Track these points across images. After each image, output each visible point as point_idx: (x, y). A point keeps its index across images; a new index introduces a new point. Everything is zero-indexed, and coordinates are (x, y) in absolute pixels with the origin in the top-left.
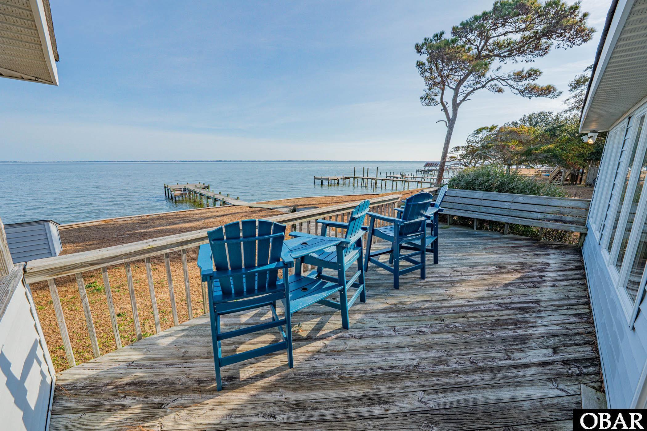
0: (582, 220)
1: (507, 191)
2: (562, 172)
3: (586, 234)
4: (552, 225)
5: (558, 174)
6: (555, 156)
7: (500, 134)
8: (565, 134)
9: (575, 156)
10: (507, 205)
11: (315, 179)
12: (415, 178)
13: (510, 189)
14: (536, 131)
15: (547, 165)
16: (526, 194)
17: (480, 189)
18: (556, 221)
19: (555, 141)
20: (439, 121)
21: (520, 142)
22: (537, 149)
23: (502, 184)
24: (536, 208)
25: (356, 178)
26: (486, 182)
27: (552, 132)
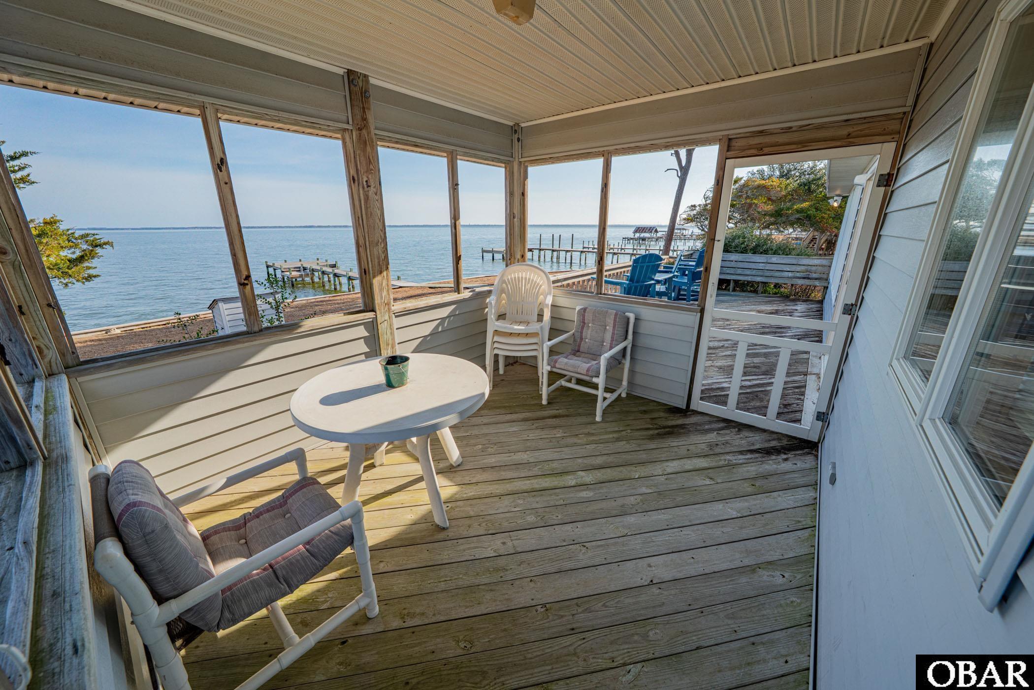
0: (825, 276)
1: (761, 253)
2: (816, 238)
3: (827, 287)
4: (800, 282)
5: (812, 241)
6: (809, 217)
7: (747, 189)
8: (821, 190)
9: (830, 217)
10: (761, 266)
11: (483, 251)
12: (623, 249)
13: (765, 251)
14: (789, 184)
15: (799, 230)
16: (779, 254)
17: (736, 251)
18: (804, 278)
19: (810, 199)
20: (668, 170)
21: (769, 199)
22: (788, 209)
23: (757, 246)
24: (787, 268)
25: (543, 250)
26: (742, 244)
27: (806, 187)
